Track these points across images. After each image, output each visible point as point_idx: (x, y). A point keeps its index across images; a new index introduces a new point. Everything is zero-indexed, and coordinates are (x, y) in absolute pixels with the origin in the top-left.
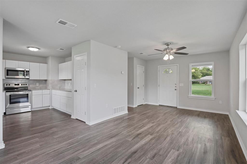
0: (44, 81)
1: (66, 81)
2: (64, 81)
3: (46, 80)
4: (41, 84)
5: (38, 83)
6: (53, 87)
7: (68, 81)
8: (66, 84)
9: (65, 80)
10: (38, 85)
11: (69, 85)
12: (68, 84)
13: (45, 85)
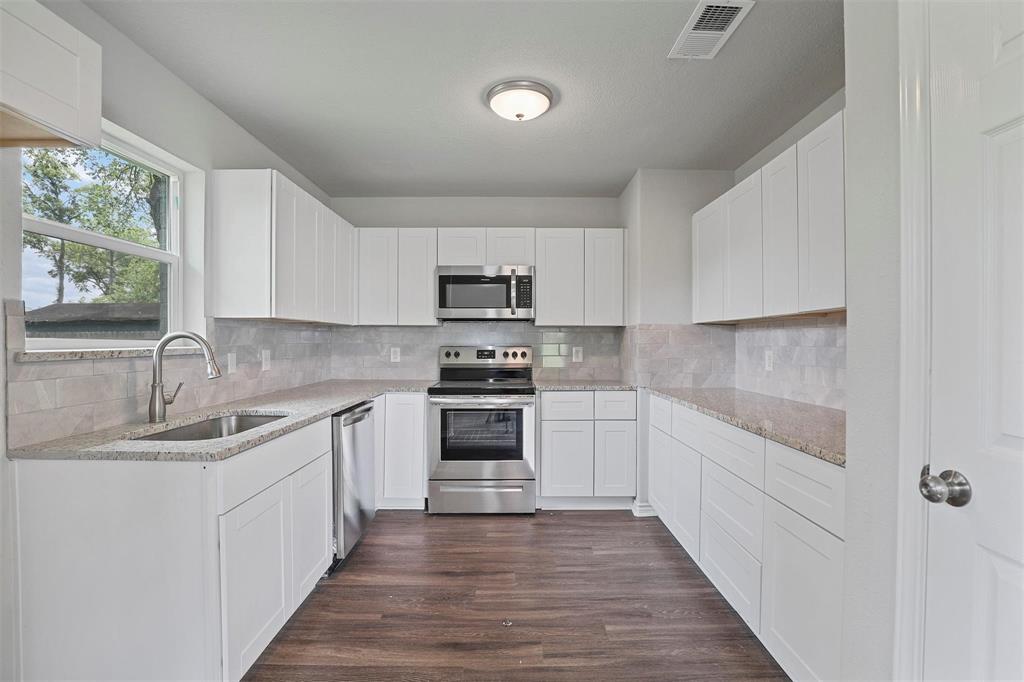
0: (609, 338)
1: (741, 337)
2: (725, 333)
3: (619, 331)
4: (593, 354)
5: (581, 349)
6: (653, 375)
7: (760, 335)
8: (740, 355)
9: (734, 325)
10: (580, 360)
11: (768, 368)
12: (762, 358)
13: (615, 359)
